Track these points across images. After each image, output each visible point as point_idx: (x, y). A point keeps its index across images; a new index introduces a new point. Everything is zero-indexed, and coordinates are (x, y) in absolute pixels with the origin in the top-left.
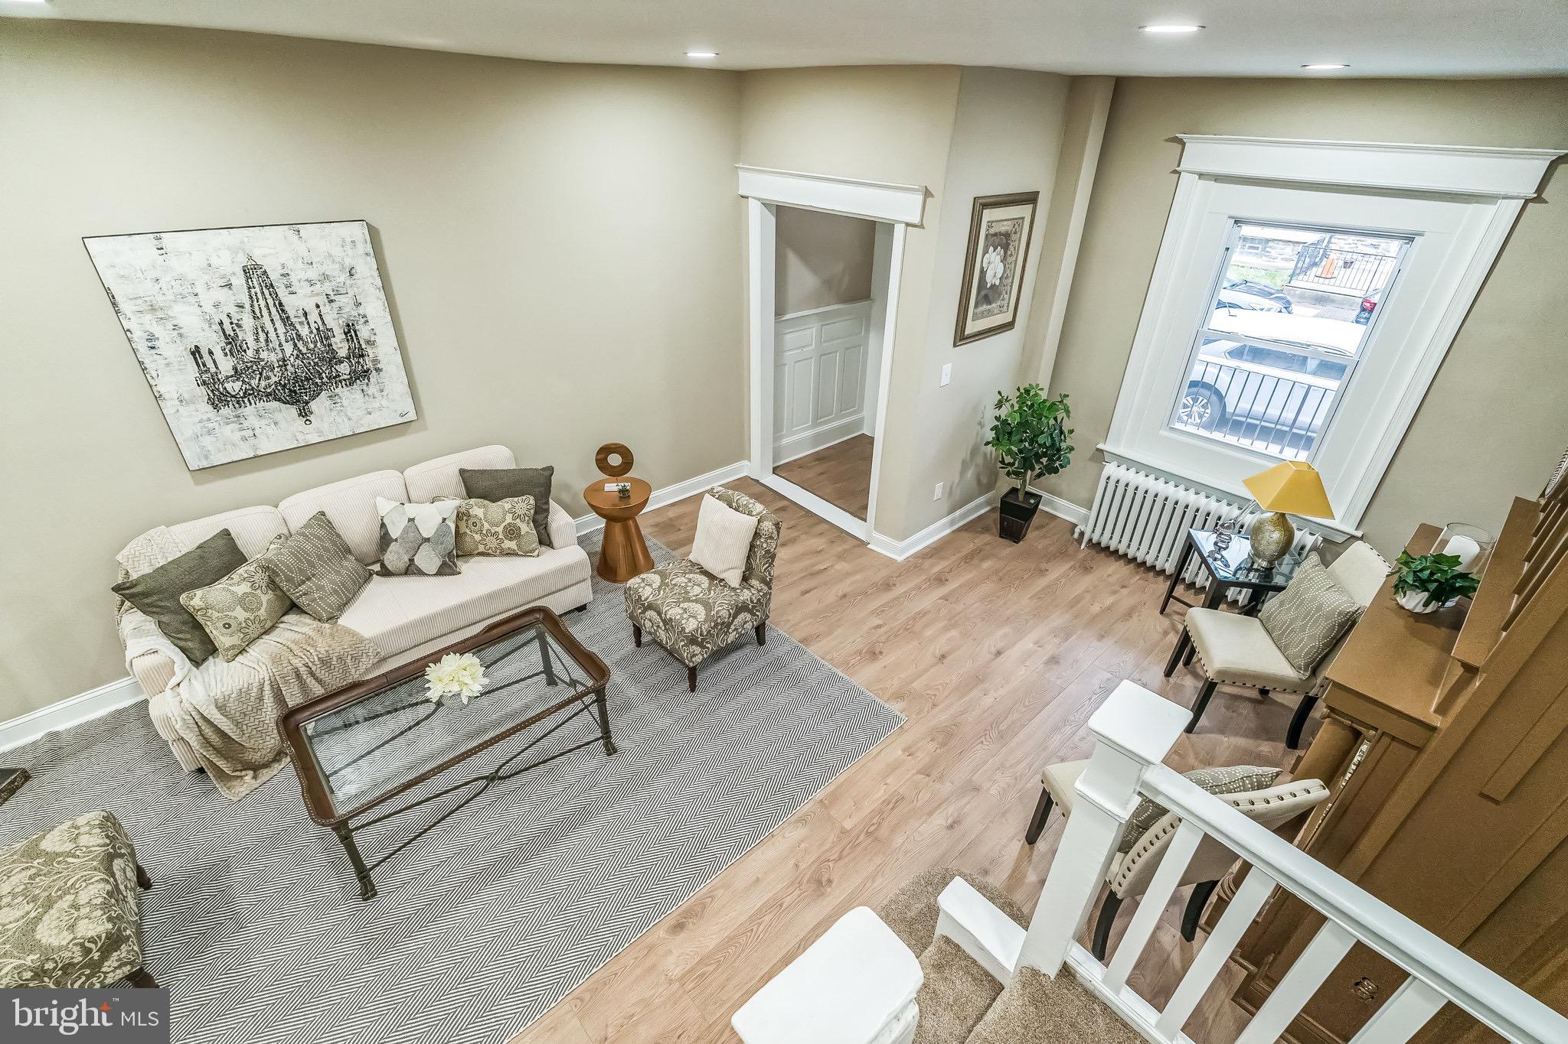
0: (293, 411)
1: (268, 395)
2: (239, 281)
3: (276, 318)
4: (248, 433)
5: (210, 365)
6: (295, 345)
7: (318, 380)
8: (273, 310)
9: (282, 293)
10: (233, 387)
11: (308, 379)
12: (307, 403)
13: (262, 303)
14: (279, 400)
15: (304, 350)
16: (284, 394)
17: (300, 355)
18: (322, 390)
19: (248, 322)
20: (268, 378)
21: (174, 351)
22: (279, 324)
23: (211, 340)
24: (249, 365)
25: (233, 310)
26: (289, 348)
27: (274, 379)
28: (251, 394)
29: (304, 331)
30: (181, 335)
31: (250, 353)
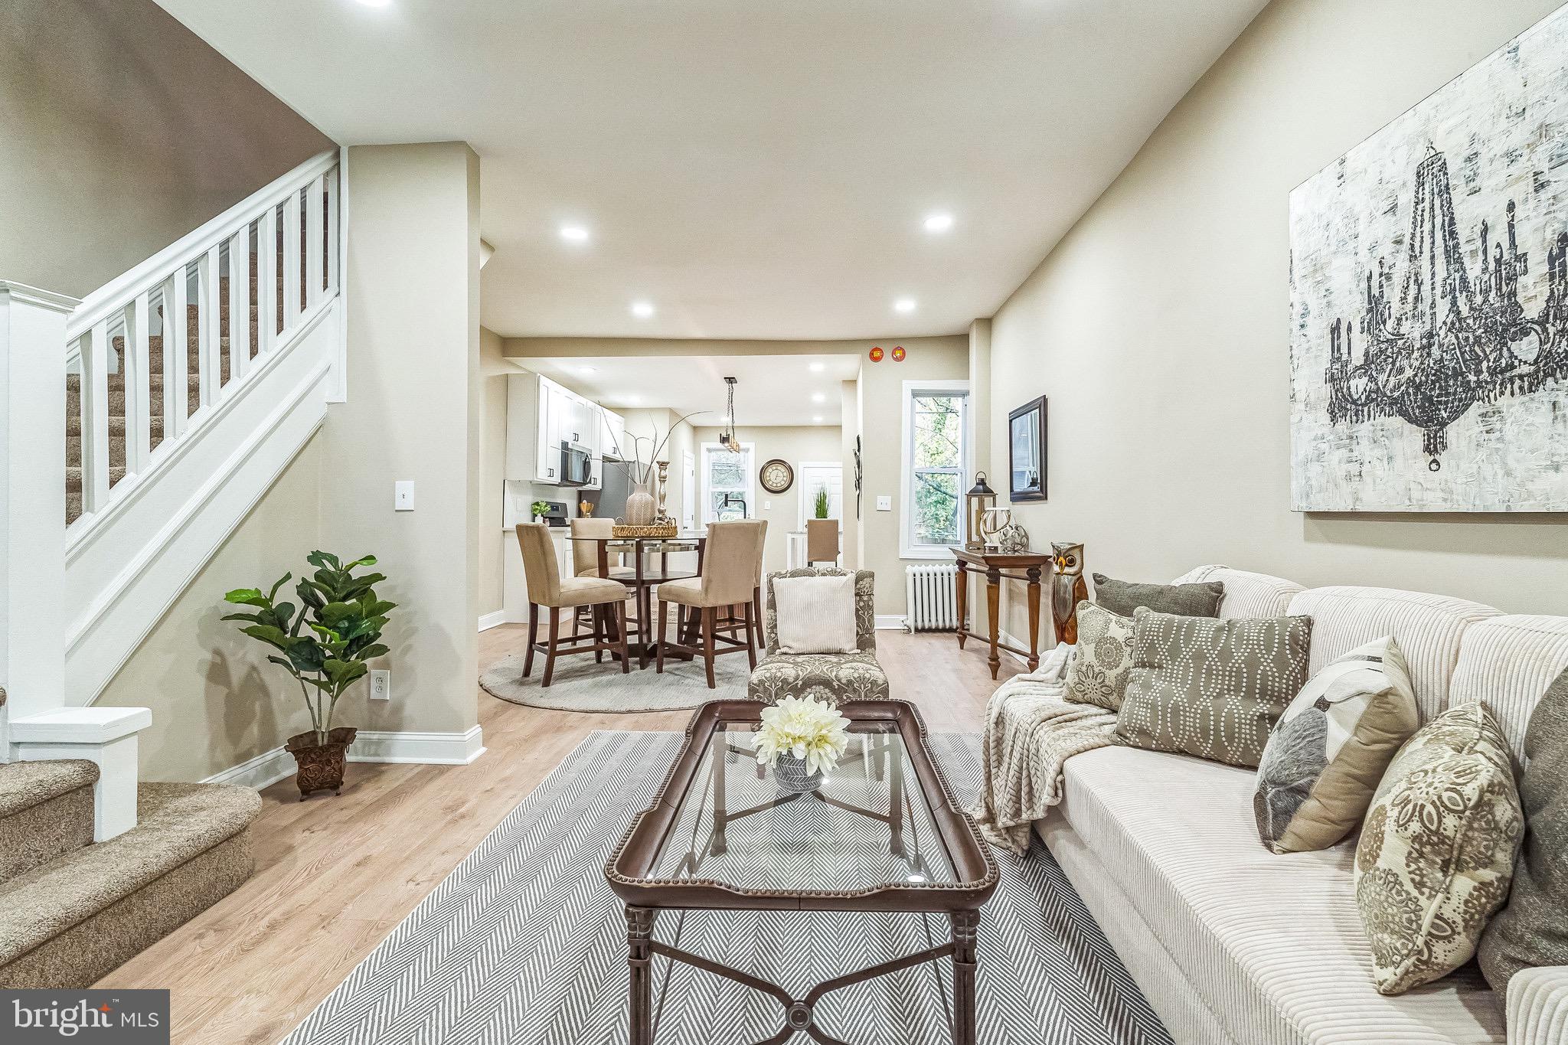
0: (1415, 436)
1: (1394, 402)
2: (1406, 198)
3: (1439, 250)
4: (1354, 468)
5: (1344, 350)
6: (1454, 303)
7: (1472, 378)
8: (1439, 235)
9: (1457, 196)
10: (1358, 385)
11: (1457, 373)
12: (1443, 424)
13: (1427, 226)
14: (1403, 413)
15: (1465, 311)
16: (1413, 403)
17: (1457, 324)
18: (1473, 399)
19: (1402, 268)
20: (1401, 371)
21: (1318, 330)
22: (1441, 260)
23: (1352, 308)
24: (1383, 346)
25: (1386, 249)
26: (1443, 308)
27: (1409, 373)
28: (1376, 399)
29: (1474, 270)
30: (1329, 304)
31: (1390, 324)
